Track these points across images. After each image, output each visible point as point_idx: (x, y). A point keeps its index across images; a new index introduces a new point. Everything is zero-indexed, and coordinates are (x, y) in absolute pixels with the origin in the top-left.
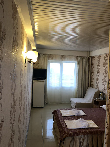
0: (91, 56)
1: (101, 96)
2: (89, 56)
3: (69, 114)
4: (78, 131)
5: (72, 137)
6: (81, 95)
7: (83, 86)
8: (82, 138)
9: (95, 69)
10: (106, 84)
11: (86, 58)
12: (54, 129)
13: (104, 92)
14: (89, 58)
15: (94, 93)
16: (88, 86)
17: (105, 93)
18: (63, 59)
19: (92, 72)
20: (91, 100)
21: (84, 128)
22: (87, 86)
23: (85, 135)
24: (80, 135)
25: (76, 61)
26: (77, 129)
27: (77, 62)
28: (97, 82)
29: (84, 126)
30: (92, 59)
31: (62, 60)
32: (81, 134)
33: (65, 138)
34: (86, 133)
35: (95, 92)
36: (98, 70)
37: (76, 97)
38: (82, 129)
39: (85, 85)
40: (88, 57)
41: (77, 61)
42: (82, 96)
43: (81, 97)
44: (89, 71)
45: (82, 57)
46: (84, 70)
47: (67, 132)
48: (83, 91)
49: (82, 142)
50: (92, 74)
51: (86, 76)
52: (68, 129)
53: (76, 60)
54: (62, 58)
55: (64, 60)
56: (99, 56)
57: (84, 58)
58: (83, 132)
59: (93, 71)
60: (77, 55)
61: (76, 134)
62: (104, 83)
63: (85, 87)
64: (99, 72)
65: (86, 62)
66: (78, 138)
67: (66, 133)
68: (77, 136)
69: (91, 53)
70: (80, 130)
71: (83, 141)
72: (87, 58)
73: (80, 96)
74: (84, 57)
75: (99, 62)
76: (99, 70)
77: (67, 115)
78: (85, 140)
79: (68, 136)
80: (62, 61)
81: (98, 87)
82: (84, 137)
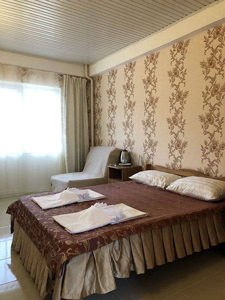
0: (91, 75)
1: (125, 158)
2: (88, 75)
3: (61, 202)
4: (102, 232)
5: (90, 253)
6: (75, 166)
7: (79, 146)
8: (117, 248)
9: (104, 104)
10: (132, 131)
11: (82, 80)
12: (18, 253)
13: (128, 149)
14: (89, 81)
15: (108, 155)
16: (90, 146)
17: (130, 151)
18: (25, 78)
19: (97, 111)
20: (101, 172)
21: (113, 222)
22: (88, 146)
23: (123, 239)
24: (112, 241)
25: (59, 86)
26: (97, 229)
27: (62, 89)
28: (111, 132)
29: (115, 217)
30: (94, 82)
31: (22, 82)
32: (112, 238)
33: (67, 262)
34: (125, 234)
35: (110, 152)
36: (110, 105)
37: (64, 172)
38: (109, 225)
39: (83, 145)
40: (87, 79)
41: (61, 87)
42: (77, 169)
43: (76, 171)
44: (89, 112)
45: (71, 76)
46: (78, 107)
47: (72, 242)
48: (79, 159)
49: (117, 260)
50: (98, 117)
51: (83, 123)
52: (72, 234)
53: (58, 83)
54: (21, 76)
55: (28, 82)
56: (113, 73)
57: (76, 80)
58: (117, 231)
59: (100, 111)
60: (62, 72)
61: (99, 243)
62: (128, 129)
63: (84, 148)
64: (113, 109)
65: (82, 90)
66: (105, 252)
67: (68, 246)
68: (102, 248)
69: (91, 67)
70: (107, 230)
71: (121, 257)
72: (84, 79)
73: (74, 169)
74: (77, 77)
75: (113, 87)
76: (114, 103)
77: (54, 204)
78: (124, 253)
79: (77, 252)
80: (23, 84)
81: (113, 143)
82: (121, 244)
